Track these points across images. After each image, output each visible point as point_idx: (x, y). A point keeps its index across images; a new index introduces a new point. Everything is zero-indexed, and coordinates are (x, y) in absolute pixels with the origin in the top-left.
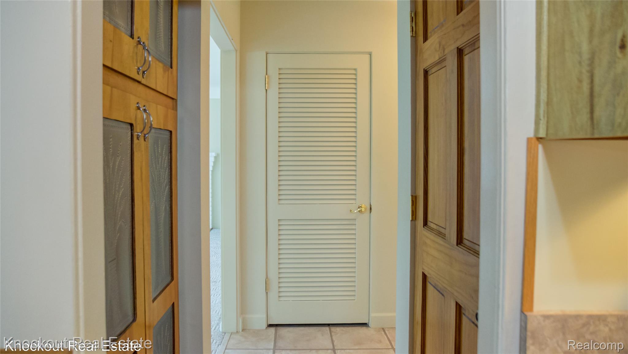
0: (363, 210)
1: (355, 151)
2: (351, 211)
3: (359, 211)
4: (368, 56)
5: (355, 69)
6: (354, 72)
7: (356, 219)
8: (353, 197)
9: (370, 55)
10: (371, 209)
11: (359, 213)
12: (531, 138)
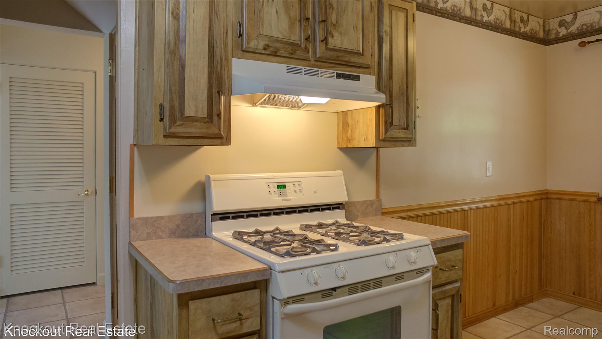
0: (89, 193)
1: (82, 148)
2: (78, 194)
3: (86, 194)
4: (93, 74)
5: (82, 83)
6: (81, 85)
7: (83, 201)
8: (81, 184)
9: (95, 73)
10: (96, 192)
11: (86, 196)
12: (132, 144)
